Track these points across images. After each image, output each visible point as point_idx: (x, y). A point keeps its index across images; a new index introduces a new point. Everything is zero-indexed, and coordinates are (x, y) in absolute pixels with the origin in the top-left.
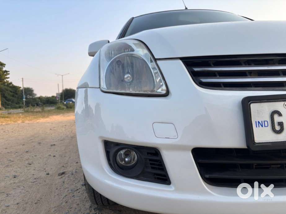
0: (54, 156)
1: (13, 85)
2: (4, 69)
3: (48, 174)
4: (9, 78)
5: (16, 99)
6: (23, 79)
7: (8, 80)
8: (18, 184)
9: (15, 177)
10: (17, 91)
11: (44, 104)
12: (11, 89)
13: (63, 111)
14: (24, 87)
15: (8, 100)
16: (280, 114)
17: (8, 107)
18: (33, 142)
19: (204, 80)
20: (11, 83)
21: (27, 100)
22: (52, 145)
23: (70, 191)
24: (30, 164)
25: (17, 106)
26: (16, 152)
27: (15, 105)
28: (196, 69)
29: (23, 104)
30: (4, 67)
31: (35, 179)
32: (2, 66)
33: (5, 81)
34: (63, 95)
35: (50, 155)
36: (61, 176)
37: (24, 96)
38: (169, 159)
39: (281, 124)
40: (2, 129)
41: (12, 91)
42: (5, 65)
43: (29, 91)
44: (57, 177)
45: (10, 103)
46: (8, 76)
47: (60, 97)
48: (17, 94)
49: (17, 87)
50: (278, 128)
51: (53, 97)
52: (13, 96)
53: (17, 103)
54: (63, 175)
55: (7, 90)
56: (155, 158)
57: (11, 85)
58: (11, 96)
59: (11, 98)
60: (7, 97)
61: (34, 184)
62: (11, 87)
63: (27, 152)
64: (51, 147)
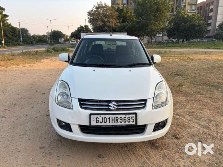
0: (44, 103)
1: (12, 26)
2: (4, 13)
3: (41, 115)
4: (8, 20)
5: (15, 39)
6: (19, 21)
7: (7, 21)
8: (29, 120)
9: (26, 116)
10: (16, 31)
11: (37, 42)
12: (10, 30)
13: (52, 54)
14: (20, 27)
15: (9, 39)
16: (98, 118)
17: (9, 44)
18: (32, 90)
19: (83, 106)
20: (10, 25)
21: (23, 38)
22: (43, 93)
23: (50, 125)
24: (33, 108)
25: (17, 43)
26: (24, 98)
27: (15, 42)
28: (81, 102)
29: (21, 41)
30: (4, 11)
31: (36, 117)
32: (2, 10)
33: (6, 22)
34: (52, 35)
35: (42, 102)
36: (47, 117)
37: (21, 36)
38: (72, 126)
39: (98, 121)
40: (12, 75)
41: (12, 31)
42: (4, 9)
43: (24, 31)
44: (46, 117)
45: (11, 41)
46: (7, 18)
47: (49, 36)
48: (15, 34)
49: (15, 28)
50: (97, 122)
51: (44, 36)
52: (13, 35)
53: (16, 41)
54: (48, 116)
55: (8, 31)
56: (69, 125)
57: (11, 26)
58: (11, 35)
59: (11, 37)
60: (8, 37)
61: (36, 120)
62: (10, 28)
63: (30, 98)
64: (43, 94)
